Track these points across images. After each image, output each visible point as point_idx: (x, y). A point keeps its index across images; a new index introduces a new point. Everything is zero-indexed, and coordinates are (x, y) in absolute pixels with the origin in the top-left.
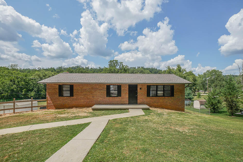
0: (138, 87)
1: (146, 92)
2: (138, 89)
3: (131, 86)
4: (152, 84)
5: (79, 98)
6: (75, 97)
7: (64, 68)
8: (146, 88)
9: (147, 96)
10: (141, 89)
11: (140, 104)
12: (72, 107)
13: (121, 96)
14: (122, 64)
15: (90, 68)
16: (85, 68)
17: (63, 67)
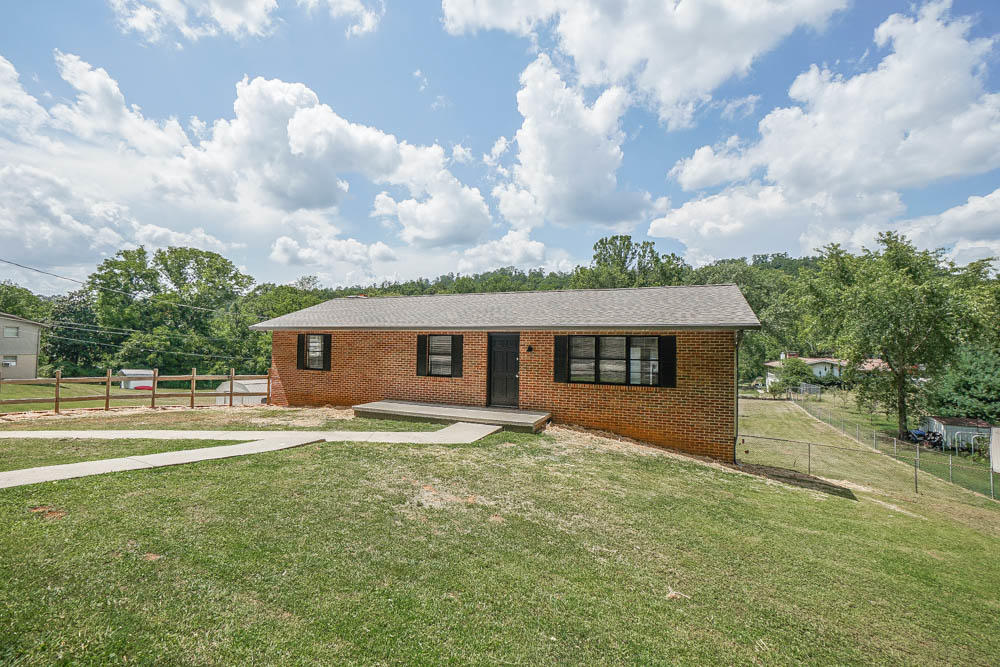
0: (521, 343)
1: (552, 364)
2: (522, 350)
3: (499, 337)
4: (576, 331)
5: (345, 373)
6: (333, 373)
7: (458, 278)
8: (553, 348)
9: (557, 379)
10: (530, 349)
11: (527, 409)
12: (320, 404)
13: (461, 376)
14: (652, 252)
15: (546, 274)
16: (527, 274)
17: (455, 275)
